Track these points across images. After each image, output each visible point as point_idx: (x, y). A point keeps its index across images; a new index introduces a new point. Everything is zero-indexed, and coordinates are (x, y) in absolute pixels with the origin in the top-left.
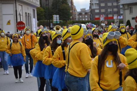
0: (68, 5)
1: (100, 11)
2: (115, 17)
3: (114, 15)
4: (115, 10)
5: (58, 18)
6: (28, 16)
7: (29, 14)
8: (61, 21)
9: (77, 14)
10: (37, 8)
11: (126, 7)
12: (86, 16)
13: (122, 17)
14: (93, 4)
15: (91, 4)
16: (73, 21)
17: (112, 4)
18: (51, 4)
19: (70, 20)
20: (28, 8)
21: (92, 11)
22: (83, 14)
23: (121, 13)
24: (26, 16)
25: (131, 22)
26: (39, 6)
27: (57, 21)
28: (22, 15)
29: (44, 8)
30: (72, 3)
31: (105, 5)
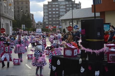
0: (31, 19)
1: (49, 23)
2: (57, 27)
3: (57, 25)
4: (57, 22)
5: (24, 26)
6: (7, 25)
7: (7, 24)
8: (26, 28)
9: (36, 24)
10: (13, 21)
11: (63, 22)
12: (41, 26)
13: (61, 27)
14: (45, 19)
15: (44, 19)
16: (33, 29)
17: (56, 19)
18: (20, 18)
19: (31, 28)
20: (7, 21)
21: (44, 23)
22: (39, 24)
23: (61, 24)
24: (6, 25)
25: (66, 30)
26: (14, 19)
27: (24, 28)
28: (4, 24)
29: (17, 21)
30: (33, 18)
31: (52, 19)
